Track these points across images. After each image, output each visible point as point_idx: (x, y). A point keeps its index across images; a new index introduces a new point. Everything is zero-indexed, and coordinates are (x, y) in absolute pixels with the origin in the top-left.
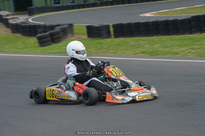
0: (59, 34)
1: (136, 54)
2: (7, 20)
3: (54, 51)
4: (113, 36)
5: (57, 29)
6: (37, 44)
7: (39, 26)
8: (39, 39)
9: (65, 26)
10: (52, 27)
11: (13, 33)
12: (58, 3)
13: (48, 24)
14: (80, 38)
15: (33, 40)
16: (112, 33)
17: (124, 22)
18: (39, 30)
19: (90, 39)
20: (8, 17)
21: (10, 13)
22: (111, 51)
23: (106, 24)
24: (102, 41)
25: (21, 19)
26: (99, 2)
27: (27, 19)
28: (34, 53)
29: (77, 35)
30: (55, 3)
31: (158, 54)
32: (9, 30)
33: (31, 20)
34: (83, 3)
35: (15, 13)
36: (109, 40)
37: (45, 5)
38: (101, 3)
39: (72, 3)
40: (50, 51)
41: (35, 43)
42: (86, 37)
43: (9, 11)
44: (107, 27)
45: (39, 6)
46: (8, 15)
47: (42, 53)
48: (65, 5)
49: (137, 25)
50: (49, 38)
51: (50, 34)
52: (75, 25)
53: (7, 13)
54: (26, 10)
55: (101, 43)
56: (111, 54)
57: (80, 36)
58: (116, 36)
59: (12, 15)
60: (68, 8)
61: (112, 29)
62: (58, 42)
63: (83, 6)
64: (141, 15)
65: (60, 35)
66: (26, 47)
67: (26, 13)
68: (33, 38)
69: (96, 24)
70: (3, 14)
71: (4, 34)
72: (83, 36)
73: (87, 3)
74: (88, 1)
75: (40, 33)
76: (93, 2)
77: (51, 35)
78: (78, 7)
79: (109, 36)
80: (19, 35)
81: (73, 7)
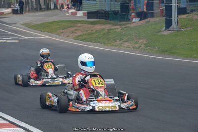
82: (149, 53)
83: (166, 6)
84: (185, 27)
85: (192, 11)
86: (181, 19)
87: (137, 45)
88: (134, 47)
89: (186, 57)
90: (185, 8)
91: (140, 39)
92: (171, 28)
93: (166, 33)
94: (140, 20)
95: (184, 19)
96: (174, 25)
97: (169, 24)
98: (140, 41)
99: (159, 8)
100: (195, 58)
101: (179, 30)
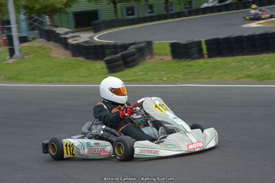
0: (133, 55)
1: (238, 79)
2: (66, 39)
4: (206, 56)
5: (132, 49)
6: (106, 70)
7: (108, 46)
8: (108, 62)
9: (142, 45)
10: (125, 47)
11: (74, 56)
12: (132, 14)
13: (120, 42)
14: (162, 60)
15: (100, 65)
16: (205, 52)
17: (222, 36)
18: (107, 51)
19: (176, 60)
20: (67, 36)
21: (69, 30)
22: (204, 76)
23: (197, 40)
24: (192, 63)
25: (84, 37)
26: (186, 10)
27: (92, 37)
29: (158, 55)
30: (129, 15)
31: (269, 79)
32: (68, 53)
33: (97, 38)
34: (165, 13)
35: (75, 30)
36: (201, 61)
37: (114, 18)
38: (189, 11)
39: (150, 13)
41: (103, 68)
42: (170, 58)
43: (68, 28)
44: (199, 43)
45: (107, 19)
46: (67, 33)
48: (141, 16)
49: (239, 39)
50: (121, 61)
51: (122, 55)
52: (155, 42)
53: (66, 30)
54: (90, 25)
55: (190, 66)
56: (204, 80)
57: (162, 57)
58: (211, 55)
59: (72, 33)
60: (145, 20)
61: (204, 46)
62: (133, 66)
63: (165, 17)
64: (244, 26)
65: (136, 56)
66: (91, 75)
67: (90, 30)
68: (100, 62)
69: (183, 40)
70: (61, 32)
71: (63, 57)
72: (166, 57)
73: (171, 12)
74: (172, 10)
75: (109, 54)
76: (178, 11)
77: (124, 57)
78: (159, 18)
79: (201, 56)
80: (81, 59)
81: (151, 19)
83: (7, 36)
84: (28, 54)
85: (34, 39)
86: (23, 47)
89: (31, 82)
90: (26, 37)
92: (14, 56)
93: (11, 61)
95: (26, 46)
96: (17, 53)
97: (12, 52)
100: (39, 82)
101: (22, 58)
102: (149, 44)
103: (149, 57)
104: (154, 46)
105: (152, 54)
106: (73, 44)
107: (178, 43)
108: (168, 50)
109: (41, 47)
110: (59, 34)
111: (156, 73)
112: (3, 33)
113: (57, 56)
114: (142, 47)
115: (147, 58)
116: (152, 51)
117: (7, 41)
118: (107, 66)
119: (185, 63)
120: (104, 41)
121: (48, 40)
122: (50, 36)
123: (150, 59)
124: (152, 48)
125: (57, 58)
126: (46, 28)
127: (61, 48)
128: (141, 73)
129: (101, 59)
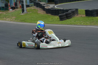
2: (44, 7)
3: (68, 23)
5: (70, 11)
6: (59, 19)
7: (60, 10)
8: (60, 16)
9: (74, 10)
10: (67, 11)
11: (47, 13)
13: (65, 9)
14: (81, 16)
15: (57, 17)
18: (60, 12)
19: (87, 17)
20: (45, 5)
21: (45, 3)
23: (96, 9)
24: (94, 18)
25: (51, 6)
27: (53, 6)
28: (57, 24)
29: (80, 15)
32: (45, 12)
33: (56, 7)
35: (48, 3)
36: (97, 18)
40: (66, 23)
41: (58, 19)
42: (85, 16)
43: (45, 2)
46: (44, 4)
47: (62, 24)
50: (65, 16)
52: (79, 9)
53: (44, 3)
55: (93, 19)
59: (47, 4)
62: (70, 18)
65: (71, 14)
66: (53, 21)
67: (53, 3)
68: (57, 16)
69: (90, 9)
70: (42, 4)
71: (42, 14)
72: (83, 15)
75: (61, 13)
77: (66, 15)
80: (49, 15)
82: (16, 22)
83: (21, 4)
84: (29, 12)
85: (31, 6)
86: (27, 9)
87: (12, 19)
88: (11, 20)
89: (30, 23)
90: (29, 5)
91: (13, 17)
92: (24, 12)
93: (23, 14)
94: (13, 10)
95: (29, 9)
96: (25, 11)
97: (23, 11)
98: (13, 18)
99: (19, 5)
100: (33, 23)
101: (27, 13)
102: (77, 10)
103: (77, 15)
104: (79, 11)
105: (78, 14)
106: (47, 9)
107: (89, 10)
108: (84, 12)
109: (34, 9)
110: (41, 5)
111: (79, 21)
112: (20, 3)
113: (40, 13)
114: (74, 11)
115: (76, 16)
116: (78, 13)
117: (21, 6)
118: (60, 18)
119: (91, 18)
120: (59, 8)
121: (37, 7)
122: (38, 5)
123: (77, 16)
124: (78, 12)
125: (40, 14)
126: (37, 2)
127: (42, 10)
128: (73, 21)
129: (58, 15)
